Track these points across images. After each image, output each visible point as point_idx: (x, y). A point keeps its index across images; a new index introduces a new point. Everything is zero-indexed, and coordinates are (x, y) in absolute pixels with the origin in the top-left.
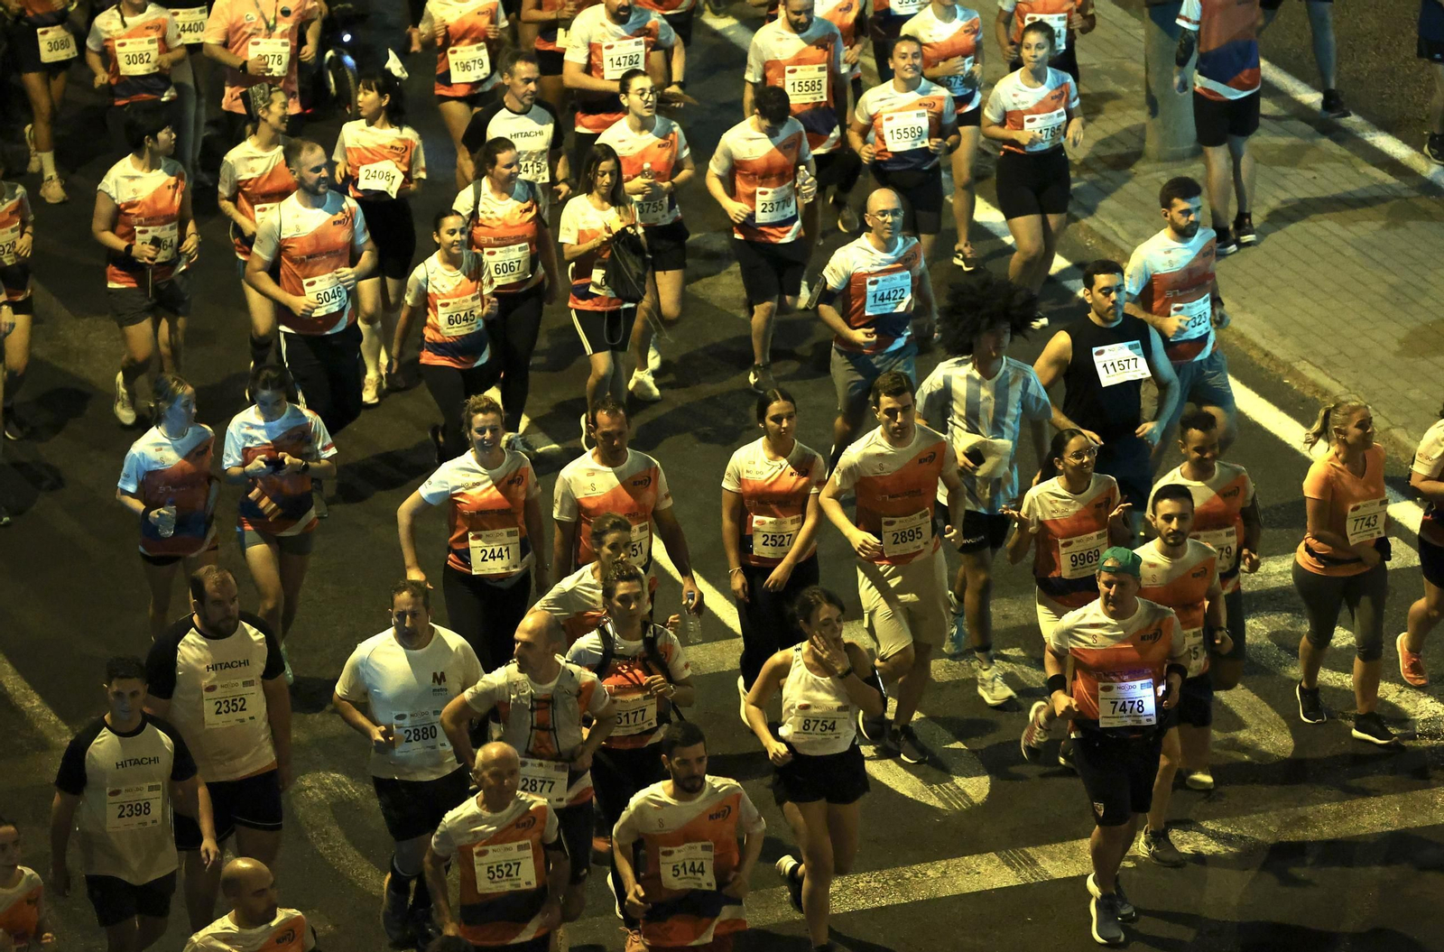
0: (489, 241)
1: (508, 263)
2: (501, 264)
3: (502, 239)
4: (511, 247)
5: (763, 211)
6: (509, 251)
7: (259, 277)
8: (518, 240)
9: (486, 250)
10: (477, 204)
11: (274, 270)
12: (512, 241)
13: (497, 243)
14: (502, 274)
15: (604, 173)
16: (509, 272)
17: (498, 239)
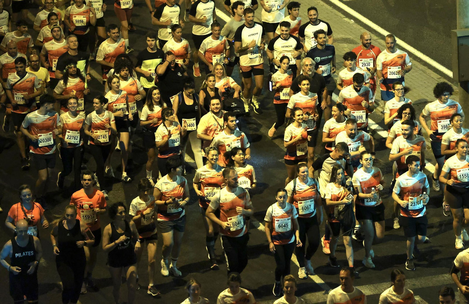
0: (300, 199)
1: (306, 206)
2: (304, 207)
3: (304, 198)
4: (308, 201)
5: (411, 205)
6: (307, 202)
7: (211, 215)
8: (310, 198)
9: (299, 202)
10: (295, 187)
11: (217, 213)
12: (308, 198)
13: (302, 199)
14: (304, 210)
15: (339, 174)
16: (307, 210)
17: (303, 198)
